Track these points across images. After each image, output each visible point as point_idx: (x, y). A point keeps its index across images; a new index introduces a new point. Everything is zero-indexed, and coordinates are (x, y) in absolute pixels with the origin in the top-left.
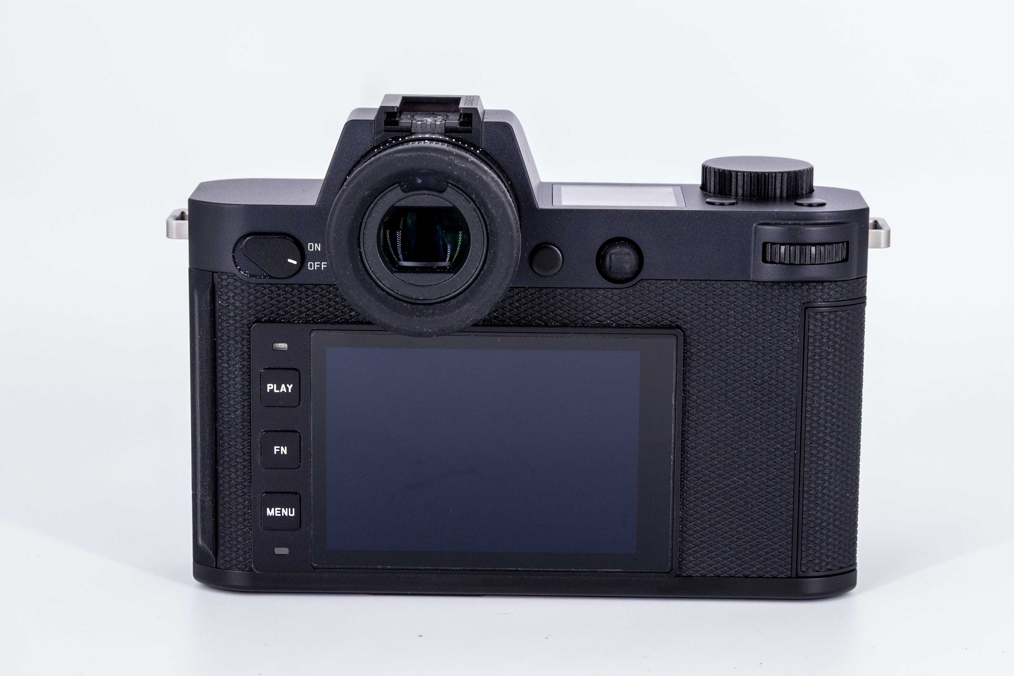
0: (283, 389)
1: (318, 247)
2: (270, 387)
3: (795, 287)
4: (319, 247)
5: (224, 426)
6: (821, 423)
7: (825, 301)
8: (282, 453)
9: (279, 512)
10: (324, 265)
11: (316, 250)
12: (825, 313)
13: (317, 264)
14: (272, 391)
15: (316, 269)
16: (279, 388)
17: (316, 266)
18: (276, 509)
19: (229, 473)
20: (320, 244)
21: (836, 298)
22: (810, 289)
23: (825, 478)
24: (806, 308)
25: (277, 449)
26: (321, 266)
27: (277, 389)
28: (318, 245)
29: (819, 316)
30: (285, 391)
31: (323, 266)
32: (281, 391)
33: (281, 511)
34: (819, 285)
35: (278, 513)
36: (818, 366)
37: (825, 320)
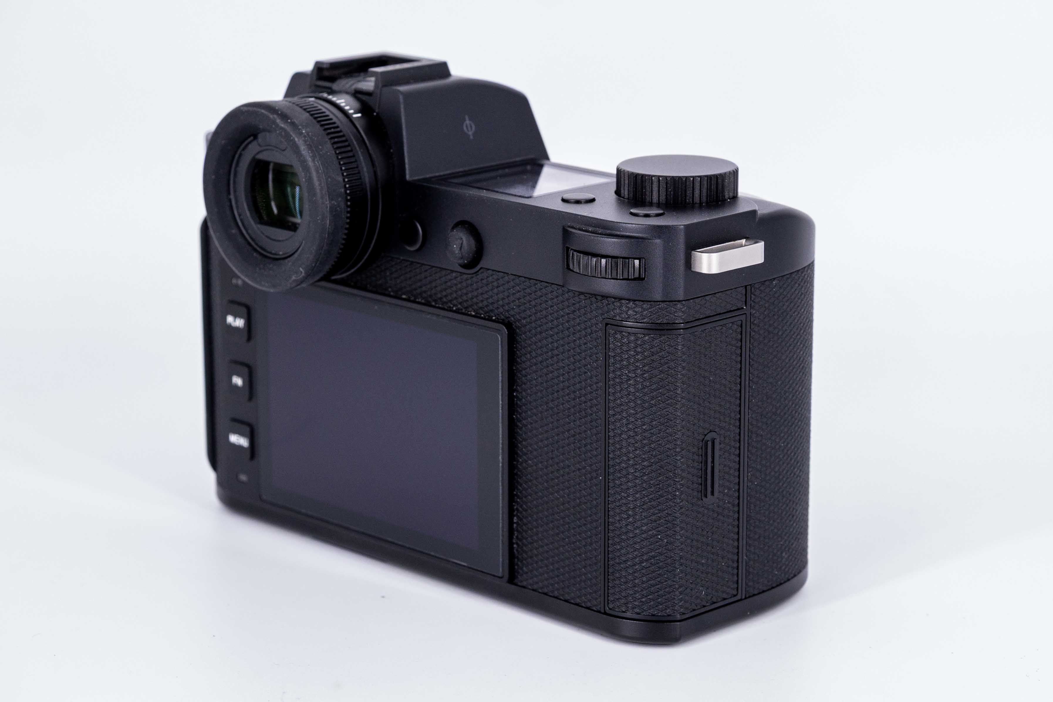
3: (597, 299)
6: (623, 452)
7: (623, 320)
12: (624, 333)
21: (636, 319)
22: (610, 304)
23: (630, 513)
24: (607, 324)
29: (618, 336)
34: (616, 302)
36: (619, 390)
37: (624, 341)
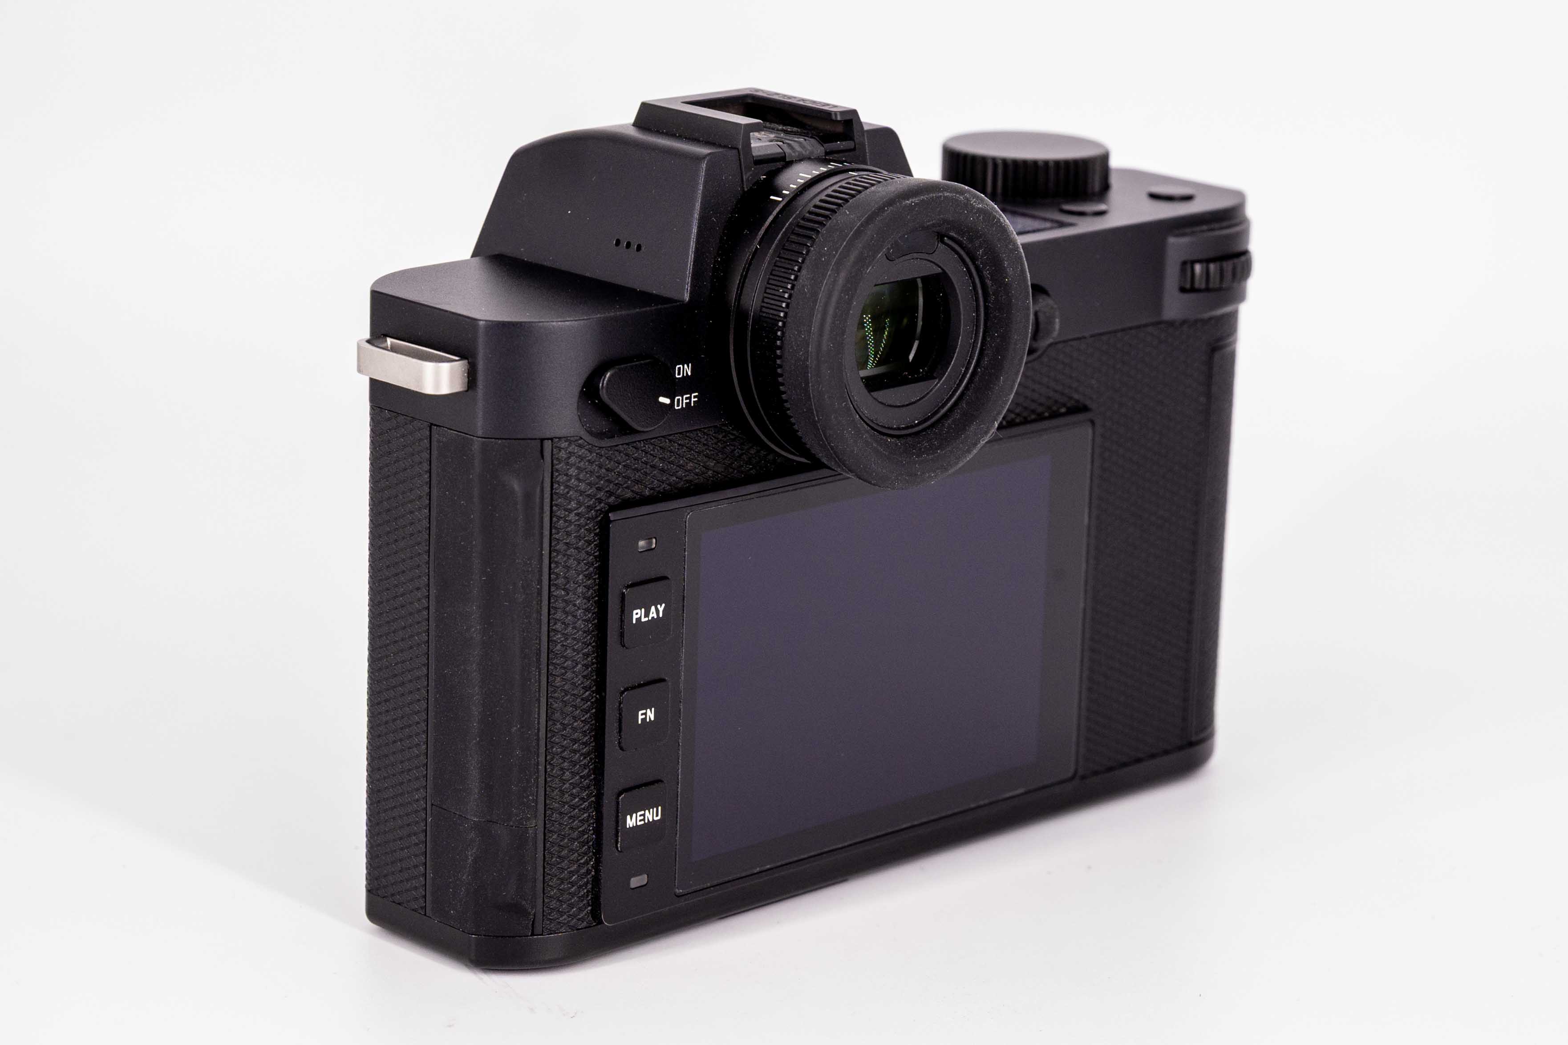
0: (653, 613)
1: (688, 371)
2: (638, 614)
4: (689, 369)
5: (556, 695)
8: (648, 720)
9: (642, 818)
10: (695, 397)
11: (685, 375)
13: (686, 399)
14: (639, 620)
15: (684, 406)
16: (647, 614)
17: (685, 401)
18: (639, 814)
19: (562, 772)
20: (690, 365)
25: (642, 714)
26: (690, 401)
27: (645, 617)
28: (688, 367)
30: (656, 617)
31: (693, 400)
32: (650, 618)
33: (644, 815)
35: (640, 821)
